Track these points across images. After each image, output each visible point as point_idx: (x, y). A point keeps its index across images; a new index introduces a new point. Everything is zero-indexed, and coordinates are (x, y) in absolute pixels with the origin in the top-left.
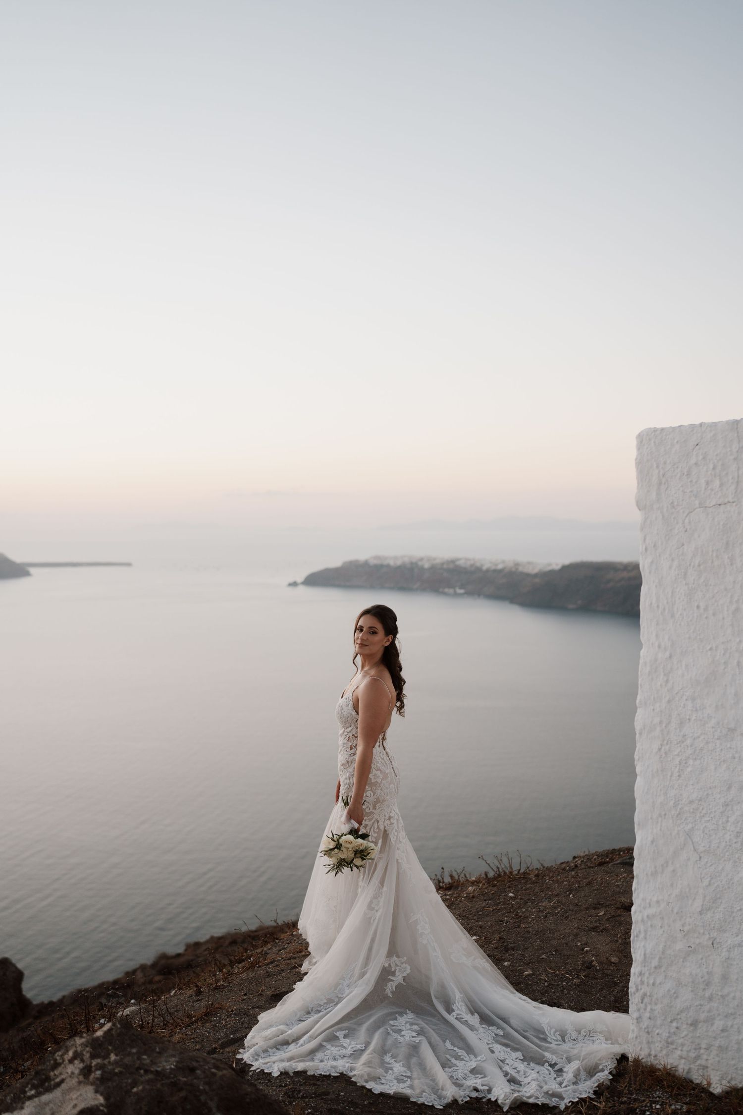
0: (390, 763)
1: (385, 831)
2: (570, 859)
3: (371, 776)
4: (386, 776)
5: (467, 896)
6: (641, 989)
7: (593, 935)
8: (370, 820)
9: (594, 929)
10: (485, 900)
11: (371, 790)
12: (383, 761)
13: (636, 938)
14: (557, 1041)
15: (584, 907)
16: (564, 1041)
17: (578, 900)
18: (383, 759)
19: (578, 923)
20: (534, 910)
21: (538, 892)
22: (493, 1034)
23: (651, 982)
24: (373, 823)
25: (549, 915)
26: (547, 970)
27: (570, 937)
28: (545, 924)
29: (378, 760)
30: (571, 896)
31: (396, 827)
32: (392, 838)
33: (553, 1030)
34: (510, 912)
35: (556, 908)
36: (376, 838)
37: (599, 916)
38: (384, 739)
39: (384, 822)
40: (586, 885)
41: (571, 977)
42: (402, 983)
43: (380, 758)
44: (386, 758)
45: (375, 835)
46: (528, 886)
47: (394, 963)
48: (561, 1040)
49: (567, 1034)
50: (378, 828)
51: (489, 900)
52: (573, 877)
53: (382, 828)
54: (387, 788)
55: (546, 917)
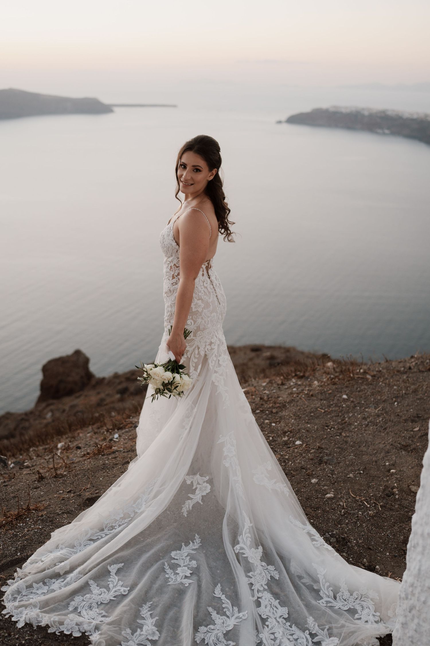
0: (214, 291)
1: (206, 355)
2: (407, 358)
3: (193, 305)
4: (207, 305)
5: (307, 394)
6: (411, 599)
7: (402, 454)
8: (191, 346)
9: (405, 447)
10: (321, 400)
11: (192, 319)
12: (206, 290)
13: (413, 548)
14: (329, 597)
15: (404, 418)
16: (335, 598)
17: (400, 409)
18: (206, 288)
19: (393, 437)
20: (359, 416)
21: (368, 396)
22: (269, 575)
23: (423, 599)
24: (194, 349)
25: (370, 424)
26: (349, 493)
27: (382, 454)
28: (364, 434)
29: (200, 289)
30: (396, 403)
31: (216, 353)
32: (211, 363)
33: (327, 584)
34: (338, 416)
35: (378, 416)
36: (196, 363)
37: (414, 431)
38: (208, 268)
39: (204, 348)
40: (412, 392)
41: (368, 506)
42: (200, 502)
43: (203, 287)
44: (210, 287)
45: (196, 360)
46: (363, 387)
47: (196, 481)
48: (333, 597)
49: (340, 592)
50: (199, 353)
51: (325, 400)
52: (404, 381)
53: (202, 353)
54: (209, 317)
55: (367, 425)
